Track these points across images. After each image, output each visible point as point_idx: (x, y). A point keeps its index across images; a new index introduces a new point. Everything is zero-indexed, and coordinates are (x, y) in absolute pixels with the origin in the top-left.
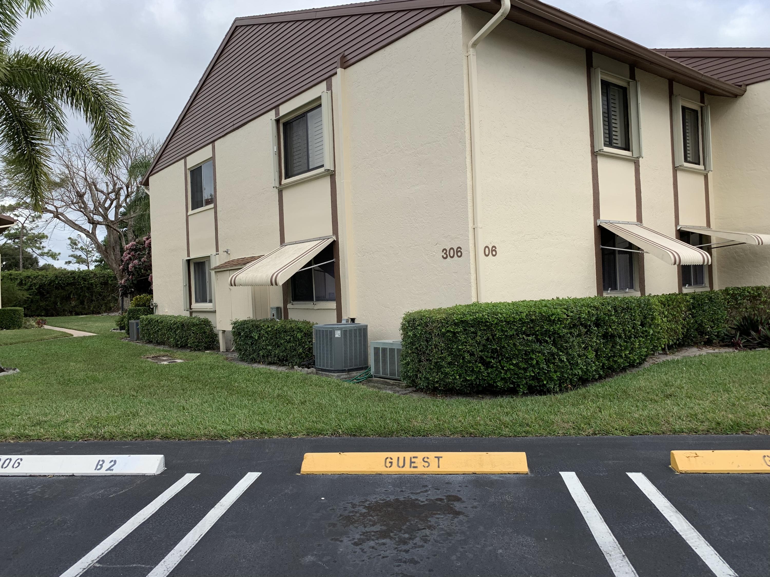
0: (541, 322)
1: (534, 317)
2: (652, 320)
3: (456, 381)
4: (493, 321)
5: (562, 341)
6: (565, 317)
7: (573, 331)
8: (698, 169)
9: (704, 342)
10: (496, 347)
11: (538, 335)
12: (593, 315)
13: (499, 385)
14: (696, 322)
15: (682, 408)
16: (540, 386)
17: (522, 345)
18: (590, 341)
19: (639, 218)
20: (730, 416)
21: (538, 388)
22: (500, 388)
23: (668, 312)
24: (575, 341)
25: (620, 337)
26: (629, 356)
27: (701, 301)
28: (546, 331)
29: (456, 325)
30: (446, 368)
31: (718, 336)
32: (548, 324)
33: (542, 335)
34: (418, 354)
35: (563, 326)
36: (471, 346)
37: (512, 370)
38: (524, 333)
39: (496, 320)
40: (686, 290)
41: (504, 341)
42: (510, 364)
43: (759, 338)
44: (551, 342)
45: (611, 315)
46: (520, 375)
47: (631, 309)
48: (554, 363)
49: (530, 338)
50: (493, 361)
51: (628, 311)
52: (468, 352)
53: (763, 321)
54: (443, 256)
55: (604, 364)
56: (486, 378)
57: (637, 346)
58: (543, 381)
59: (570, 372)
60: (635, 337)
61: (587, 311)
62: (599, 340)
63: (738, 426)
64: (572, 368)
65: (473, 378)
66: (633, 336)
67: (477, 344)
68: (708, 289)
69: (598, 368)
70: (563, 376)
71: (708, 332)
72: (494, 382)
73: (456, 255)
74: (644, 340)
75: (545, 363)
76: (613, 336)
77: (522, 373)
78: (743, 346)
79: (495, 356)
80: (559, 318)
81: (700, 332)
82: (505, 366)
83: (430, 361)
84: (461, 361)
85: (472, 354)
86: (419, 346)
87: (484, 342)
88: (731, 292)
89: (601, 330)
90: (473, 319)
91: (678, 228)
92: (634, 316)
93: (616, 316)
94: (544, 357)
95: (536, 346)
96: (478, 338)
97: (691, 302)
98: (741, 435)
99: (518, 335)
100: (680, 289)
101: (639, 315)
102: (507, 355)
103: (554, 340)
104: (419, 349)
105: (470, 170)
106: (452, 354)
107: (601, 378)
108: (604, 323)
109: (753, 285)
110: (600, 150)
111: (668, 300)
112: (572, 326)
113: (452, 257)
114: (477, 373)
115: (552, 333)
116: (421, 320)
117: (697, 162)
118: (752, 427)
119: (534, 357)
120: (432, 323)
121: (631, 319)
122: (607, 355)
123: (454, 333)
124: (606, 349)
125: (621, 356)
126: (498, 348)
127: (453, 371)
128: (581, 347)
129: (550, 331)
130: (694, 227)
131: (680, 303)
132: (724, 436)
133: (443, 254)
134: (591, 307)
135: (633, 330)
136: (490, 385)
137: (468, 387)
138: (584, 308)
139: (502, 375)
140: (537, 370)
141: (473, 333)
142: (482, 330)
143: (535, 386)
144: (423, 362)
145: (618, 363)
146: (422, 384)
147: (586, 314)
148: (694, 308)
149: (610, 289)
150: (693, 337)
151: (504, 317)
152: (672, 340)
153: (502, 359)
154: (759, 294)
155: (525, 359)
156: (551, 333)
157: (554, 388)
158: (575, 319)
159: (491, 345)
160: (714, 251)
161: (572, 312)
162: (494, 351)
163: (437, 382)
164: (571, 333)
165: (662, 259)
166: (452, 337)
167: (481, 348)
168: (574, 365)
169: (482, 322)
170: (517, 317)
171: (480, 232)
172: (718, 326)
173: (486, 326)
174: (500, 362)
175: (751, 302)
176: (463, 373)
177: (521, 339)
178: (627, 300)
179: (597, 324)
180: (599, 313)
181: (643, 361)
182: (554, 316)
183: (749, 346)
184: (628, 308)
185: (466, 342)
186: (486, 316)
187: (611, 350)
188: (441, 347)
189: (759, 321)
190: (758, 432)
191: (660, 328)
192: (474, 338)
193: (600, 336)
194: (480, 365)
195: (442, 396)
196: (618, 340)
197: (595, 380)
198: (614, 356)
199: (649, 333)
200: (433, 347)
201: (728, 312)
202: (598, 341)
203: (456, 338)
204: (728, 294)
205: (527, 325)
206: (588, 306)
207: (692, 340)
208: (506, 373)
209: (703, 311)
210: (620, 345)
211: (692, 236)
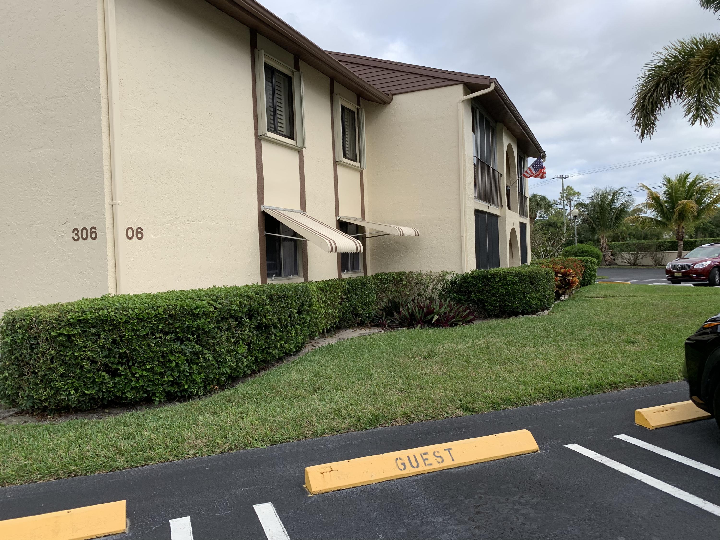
0: (183, 317)
1: (173, 312)
2: (310, 307)
3: (70, 398)
4: (121, 319)
5: (207, 337)
6: (212, 309)
7: (221, 324)
8: (355, 166)
9: (357, 323)
10: (124, 350)
11: (178, 333)
12: (245, 306)
13: (129, 396)
14: (351, 305)
15: (327, 403)
16: (181, 392)
17: (158, 346)
18: (242, 334)
19: (303, 207)
20: (370, 408)
21: (179, 394)
22: (130, 400)
23: (326, 298)
24: (223, 336)
25: (275, 327)
26: (285, 345)
27: (355, 287)
28: (188, 327)
29: (71, 325)
30: (57, 381)
31: (369, 317)
32: (191, 319)
33: (183, 333)
34: (19, 366)
35: (209, 320)
36: (93, 351)
37: (146, 376)
38: (161, 331)
39: (126, 317)
40: (345, 276)
41: (136, 342)
42: (143, 370)
43: (400, 319)
44: (194, 339)
45: (266, 305)
46: (157, 381)
47: (288, 297)
48: (197, 364)
49: (168, 337)
50: (120, 368)
51: (284, 299)
52: (88, 359)
53: (403, 303)
54: (73, 238)
55: (256, 358)
56: (112, 390)
57: (294, 334)
58: (184, 385)
59: (217, 371)
60: (293, 325)
61: (238, 302)
62: (252, 332)
63: (377, 419)
64: (220, 366)
65: (94, 392)
66: (289, 325)
67: (100, 348)
68: (363, 274)
69: (250, 363)
70: (208, 377)
71: (361, 314)
72: (123, 393)
73: (89, 237)
74: (300, 327)
75: (187, 364)
76: (267, 327)
77: (158, 379)
78: (388, 326)
79: (124, 361)
80: (204, 311)
81: (355, 314)
82: (136, 373)
83: (36, 373)
84: (78, 371)
85: (94, 362)
86: (21, 356)
87: (109, 345)
88: (380, 277)
89: (254, 322)
90: (95, 318)
91: (338, 219)
92: (290, 304)
93: (271, 305)
94: (186, 358)
95: (177, 346)
96: (101, 341)
97: (347, 287)
98: (380, 428)
99: (153, 334)
100: (340, 275)
101: (296, 303)
102: (138, 360)
103: (198, 337)
104: (20, 358)
105: (107, 135)
106: (66, 363)
107: (254, 372)
108: (258, 314)
109: (397, 271)
110: (264, 135)
111: (326, 286)
112: (220, 319)
113: (85, 239)
114: (100, 384)
115: (196, 329)
116: (24, 320)
117: (354, 159)
118: (388, 419)
119: (173, 358)
120: (38, 324)
121: (288, 308)
122: (261, 347)
123: (69, 337)
124: (259, 341)
125: (276, 347)
126: (128, 352)
127: (67, 384)
128: (230, 342)
129: (192, 327)
130: (351, 218)
131: (337, 288)
132: (364, 432)
133: (74, 235)
134: (244, 296)
135: (289, 319)
136: (117, 397)
137: (88, 403)
138: (235, 298)
139: (133, 383)
140: (176, 374)
141: (95, 334)
142: (107, 330)
143: (176, 392)
144: (25, 375)
145: (273, 354)
146: (25, 404)
147: (237, 305)
148: (349, 292)
149: (274, 275)
150: (349, 320)
151: (136, 314)
152: (330, 324)
153: (133, 364)
154: (401, 279)
155: (162, 362)
156: (194, 329)
157: (197, 391)
158: (224, 312)
159: (118, 348)
160: (368, 241)
161: (221, 304)
162: (121, 356)
163: (46, 400)
164: (219, 328)
165: (320, 247)
166: (66, 341)
167: (106, 353)
168: (221, 362)
169: (107, 321)
170: (153, 312)
171: (119, 210)
172: (369, 309)
173: (112, 325)
174: (130, 368)
175: (395, 285)
176: (80, 386)
177: (157, 338)
178: (285, 288)
179: (250, 315)
180: (252, 302)
181: (299, 348)
182: (198, 310)
183: (393, 326)
184: (285, 296)
185: (85, 347)
186: (113, 313)
187: (265, 342)
188: (51, 355)
189: (401, 303)
190: (394, 423)
191: (318, 313)
192: (97, 341)
193: (253, 328)
194: (104, 374)
195: (53, 418)
196: (273, 330)
197: (246, 376)
198: (268, 348)
199: (306, 320)
200: (39, 355)
201: (377, 294)
202: (250, 334)
203: (72, 342)
204: (378, 279)
205: (165, 322)
206: (242, 296)
207: (347, 322)
208: (137, 381)
209: (357, 296)
210: (275, 335)
211: (349, 227)
